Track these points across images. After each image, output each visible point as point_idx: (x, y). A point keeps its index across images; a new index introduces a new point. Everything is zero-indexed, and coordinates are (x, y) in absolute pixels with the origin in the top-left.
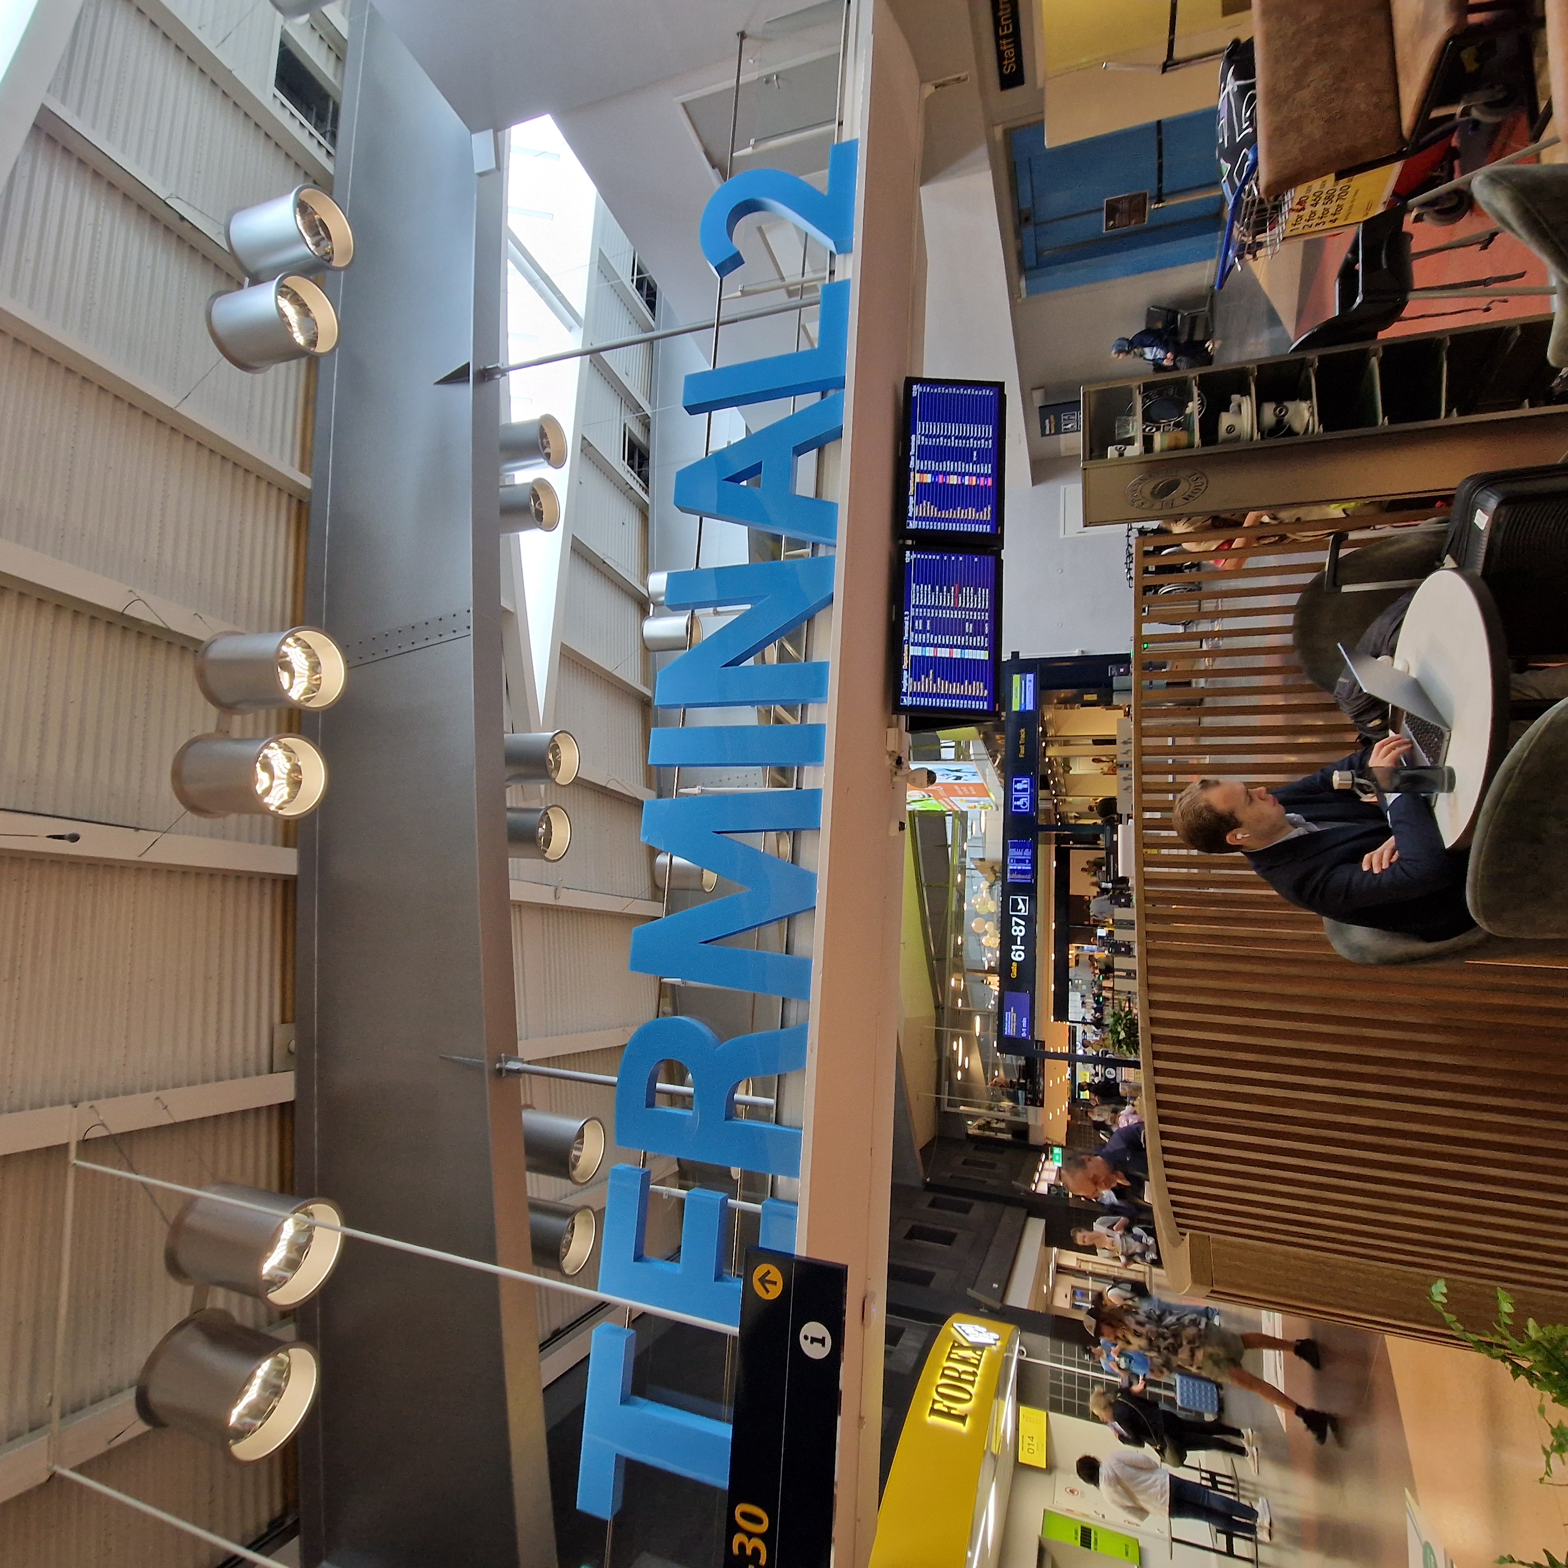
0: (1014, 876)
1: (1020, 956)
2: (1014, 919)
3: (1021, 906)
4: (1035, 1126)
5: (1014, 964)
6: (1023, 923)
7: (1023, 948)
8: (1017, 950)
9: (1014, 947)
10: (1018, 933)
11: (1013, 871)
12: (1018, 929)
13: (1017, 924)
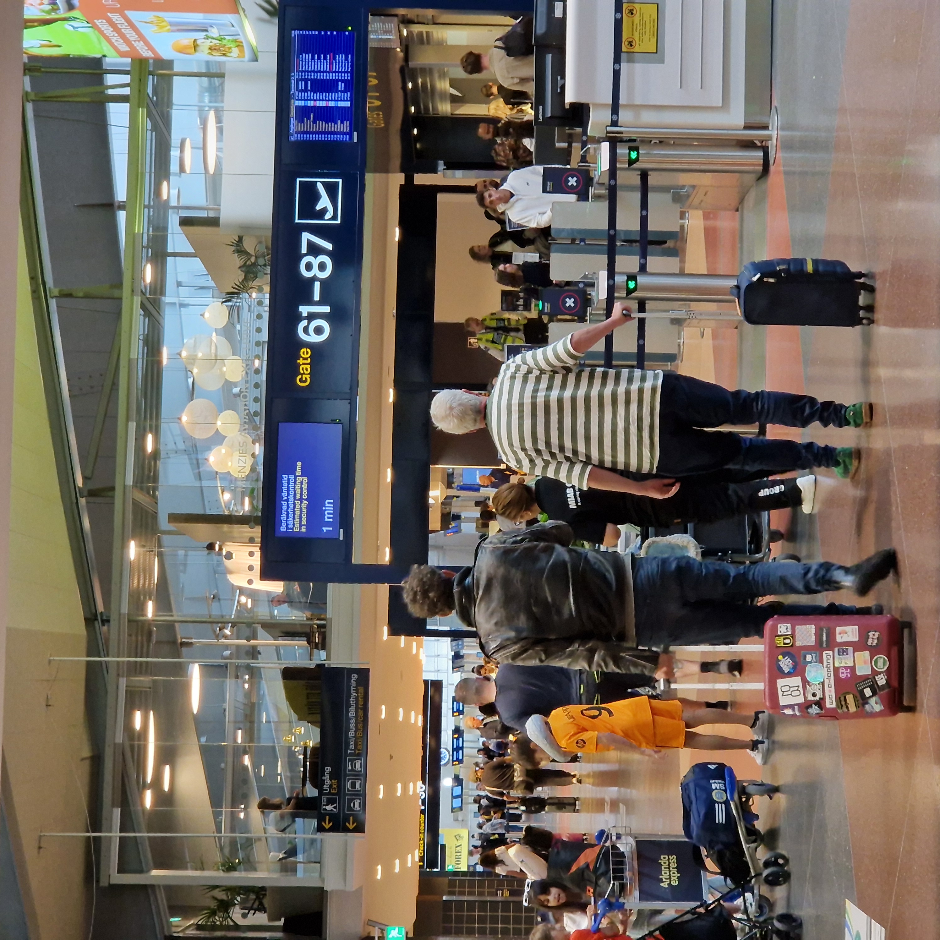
0: (309, 125)
1: (319, 331)
2: (306, 236)
3: (324, 202)
4: (341, 893)
5: (305, 353)
6: (329, 246)
7: (327, 309)
8: (311, 317)
9: (304, 310)
10: (315, 271)
11: (304, 112)
12: (315, 261)
13: (314, 250)
